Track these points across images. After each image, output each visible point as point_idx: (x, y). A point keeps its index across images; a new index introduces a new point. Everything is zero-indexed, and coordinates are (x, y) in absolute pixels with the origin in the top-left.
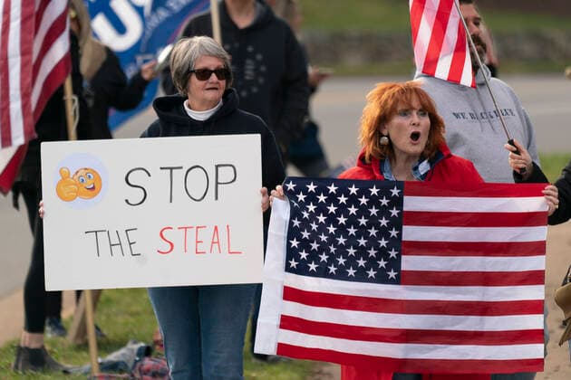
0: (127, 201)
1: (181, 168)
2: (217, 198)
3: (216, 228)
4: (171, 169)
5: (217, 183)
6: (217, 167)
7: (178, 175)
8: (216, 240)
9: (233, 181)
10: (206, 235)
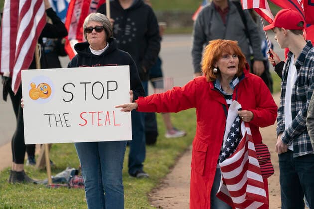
0: (64, 99)
1: (90, 83)
2: (108, 98)
3: (108, 113)
4: (85, 83)
5: (108, 90)
6: (108, 82)
7: (89, 86)
8: (107, 119)
9: (116, 89)
10: (103, 117)
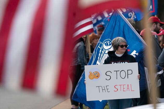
0: (106, 79)
1: (119, 71)
2: (128, 78)
3: (128, 85)
4: (117, 71)
5: (128, 74)
6: (128, 70)
7: (118, 73)
8: (128, 88)
9: (132, 73)
10: (126, 87)
